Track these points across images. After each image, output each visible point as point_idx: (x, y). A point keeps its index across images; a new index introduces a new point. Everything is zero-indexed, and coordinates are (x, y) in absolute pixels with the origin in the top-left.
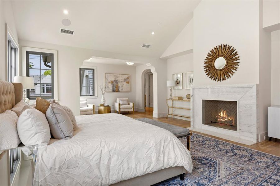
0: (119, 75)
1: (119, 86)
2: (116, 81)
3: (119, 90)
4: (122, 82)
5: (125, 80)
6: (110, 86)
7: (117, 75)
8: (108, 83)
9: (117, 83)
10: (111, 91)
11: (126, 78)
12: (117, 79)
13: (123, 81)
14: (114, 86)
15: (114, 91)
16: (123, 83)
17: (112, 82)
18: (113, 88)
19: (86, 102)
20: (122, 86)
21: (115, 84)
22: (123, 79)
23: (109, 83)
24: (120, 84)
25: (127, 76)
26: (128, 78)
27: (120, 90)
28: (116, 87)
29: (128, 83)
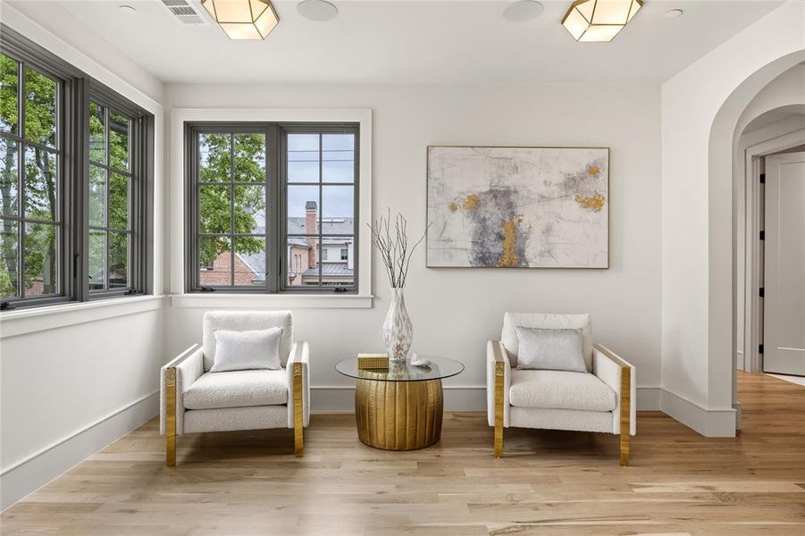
0: (522, 154)
1: (523, 227)
2: (503, 197)
3: (521, 253)
4: (543, 198)
5: (571, 183)
6: (462, 229)
7: (508, 153)
8: (445, 209)
9: (510, 205)
10: (465, 259)
11: (575, 170)
12: (511, 181)
13: (555, 191)
14: (485, 228)
15: (485, 261)
16: (556, 203)
17: (475, 204)
18: (479, 241)
19: (276, 330)
20: (548, 230)
21: (492, 212)
22: (562, 179)
23: (453, 208)
24: (531, 218)
25: (583, 160)
26: (593, 171)
27: (530, 253)
28: (501, 237)
29: (593, 203)
